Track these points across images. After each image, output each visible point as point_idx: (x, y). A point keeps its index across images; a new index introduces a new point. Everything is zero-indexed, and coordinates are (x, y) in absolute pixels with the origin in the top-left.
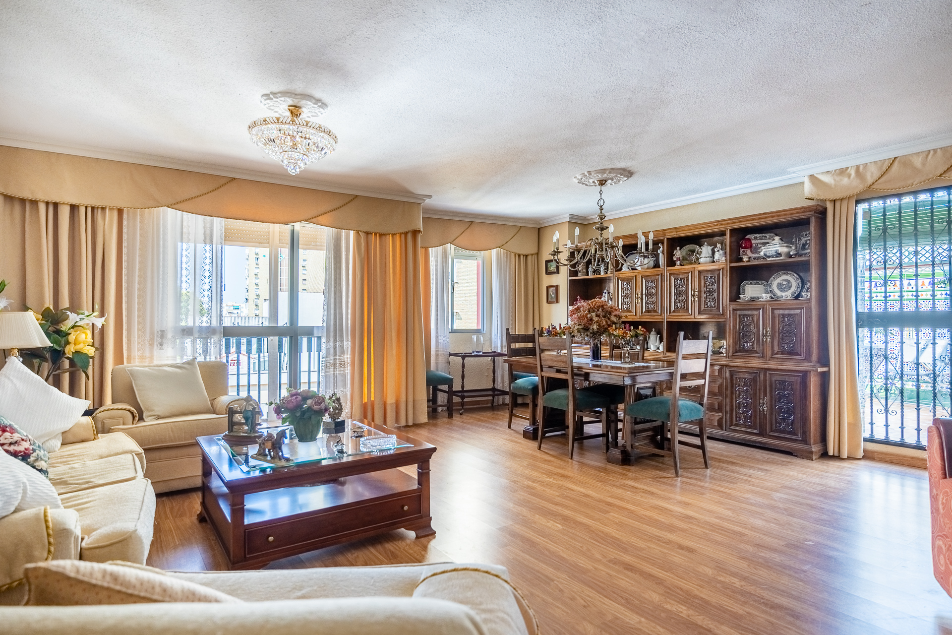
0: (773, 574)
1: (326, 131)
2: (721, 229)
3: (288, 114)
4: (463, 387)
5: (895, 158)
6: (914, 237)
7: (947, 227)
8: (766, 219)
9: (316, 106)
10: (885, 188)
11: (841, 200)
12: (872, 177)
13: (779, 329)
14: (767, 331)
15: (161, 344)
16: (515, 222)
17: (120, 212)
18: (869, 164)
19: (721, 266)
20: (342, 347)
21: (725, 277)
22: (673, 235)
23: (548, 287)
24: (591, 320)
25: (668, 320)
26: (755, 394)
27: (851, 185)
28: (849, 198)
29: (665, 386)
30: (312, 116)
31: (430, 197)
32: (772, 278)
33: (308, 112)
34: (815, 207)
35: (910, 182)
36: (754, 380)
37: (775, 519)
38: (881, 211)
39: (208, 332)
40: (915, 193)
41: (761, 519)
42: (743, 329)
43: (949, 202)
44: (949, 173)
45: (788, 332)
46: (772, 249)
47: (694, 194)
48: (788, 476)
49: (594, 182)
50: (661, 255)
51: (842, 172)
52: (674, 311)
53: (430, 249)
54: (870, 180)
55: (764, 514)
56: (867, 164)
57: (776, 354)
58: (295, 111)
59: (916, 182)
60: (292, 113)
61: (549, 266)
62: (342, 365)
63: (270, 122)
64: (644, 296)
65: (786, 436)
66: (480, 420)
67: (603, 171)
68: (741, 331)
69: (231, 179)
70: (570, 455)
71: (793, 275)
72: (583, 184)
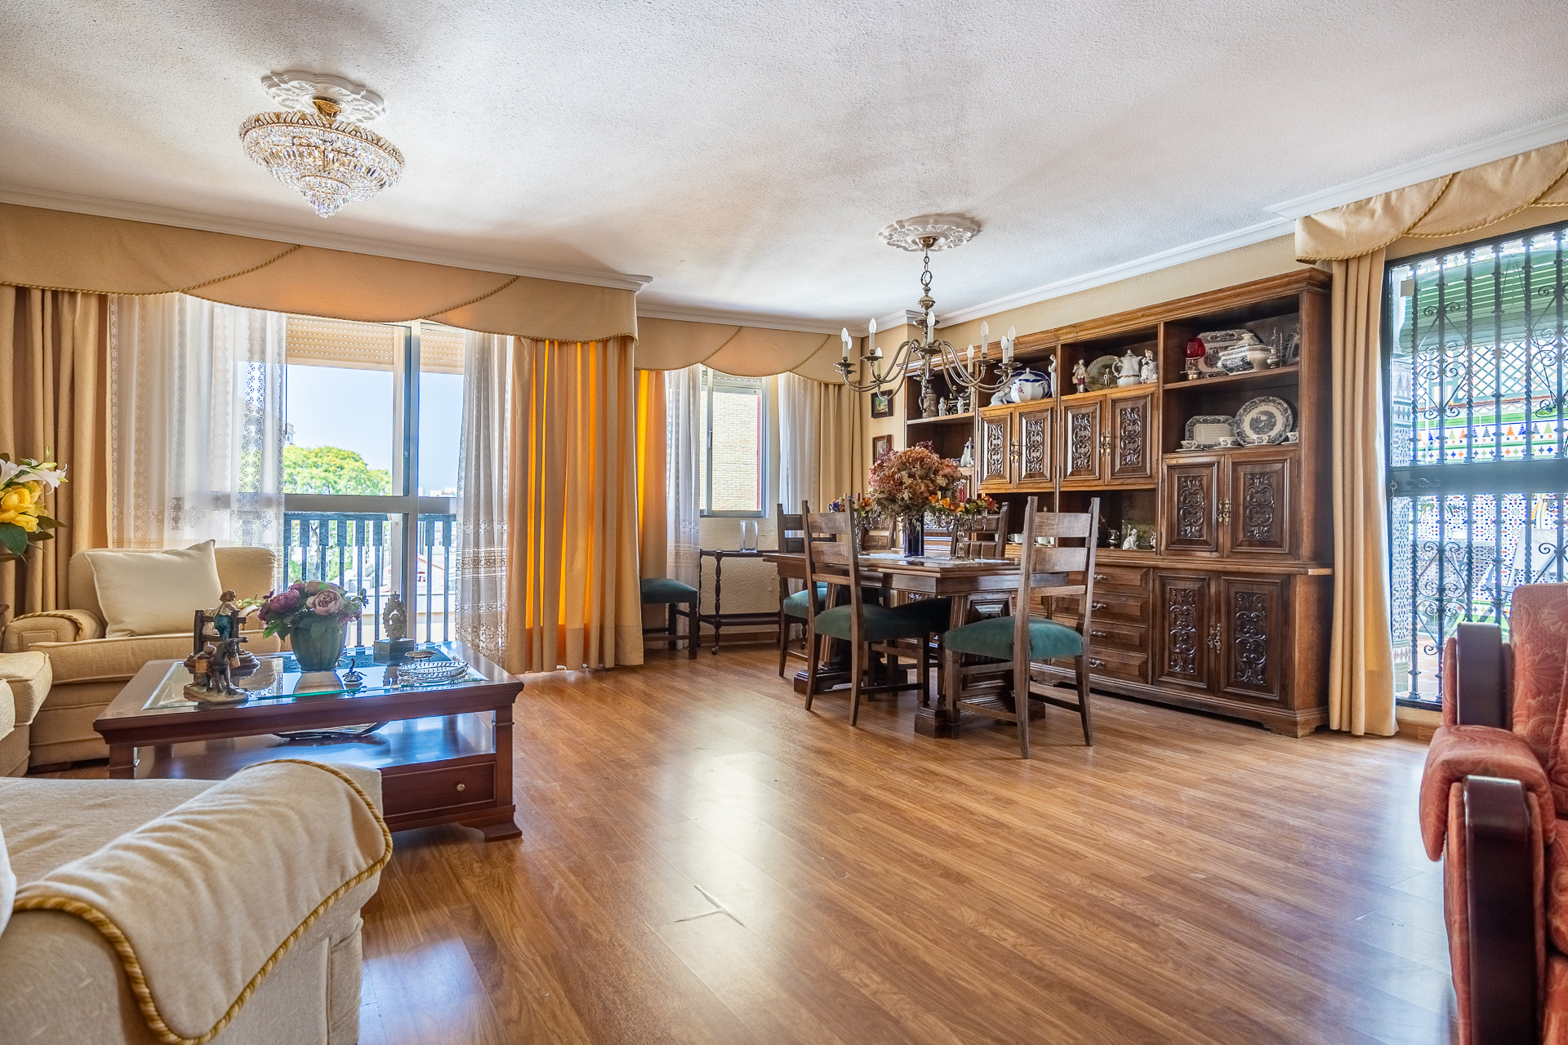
0: (1091, 927)
1: (370, 138)
2: (1149, 324)
3: (315, 111)
4: (718, 607)
5: (1454, 175)
6: (1493, 326)
7: (1554, 304)
8: (1227, 301)
9: (358, 97)
10: (1436, 231)
11: (1359, 258)
12: (1412, 214)
13: (1245, 499)
14: (1223, 504)
15: (176, 520)
16: (819, 327)
17: (103, 299)
18: (1406, 190)
19: (1149, 391)
20: (490, 532)
21: (1155, 412)
22: (1069, 338)
23: (875, 440)
24: (901, 483)
25: (1062, 489)
26: (1201, 618)
27: (1375, 230)
28: (1373, 254)
29: (1054, 607)
30: (365, 118)
31: (648, 279)
32: (1241, 411)
33: (350, 111)
34: (1308, 274)
35: (1480, 218)
36: (1201, 593)
37: (1159, 833)
38: (1433, 277)
39: (257, 502)
40: (1496, 241)
41: (1132, 831)
42: (1184, 501)
43: (1559, 253)
44: (1553, 196)
45: (1259, 505)
46: (1236, 356)
47: (1111, 266)
48: (1232, 761)
49: (914, 242)
50: (1053, 375)
51: (1361, 207)
52: (1072, 474)
53: (666, 372)
54: (1408, 219)
55: (1143, 823)
56: (1404, 189)
57: (1240, 545)
58: (326, 106)
59: (1491, 218)
60: (320, 109)
61: (877, 403)
62: (491, 562)
63: (266, 123)
64: (1024, 448)
65: (1253, 693)
66: (743, 664)
67: (924, 219)
68: (1181, 506)
69: (292, 247)
70: (852, 719)
71: (1280, 404)
72: (898, 246)
